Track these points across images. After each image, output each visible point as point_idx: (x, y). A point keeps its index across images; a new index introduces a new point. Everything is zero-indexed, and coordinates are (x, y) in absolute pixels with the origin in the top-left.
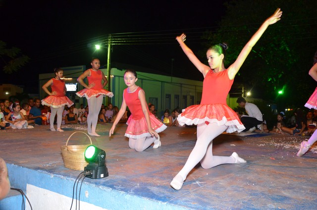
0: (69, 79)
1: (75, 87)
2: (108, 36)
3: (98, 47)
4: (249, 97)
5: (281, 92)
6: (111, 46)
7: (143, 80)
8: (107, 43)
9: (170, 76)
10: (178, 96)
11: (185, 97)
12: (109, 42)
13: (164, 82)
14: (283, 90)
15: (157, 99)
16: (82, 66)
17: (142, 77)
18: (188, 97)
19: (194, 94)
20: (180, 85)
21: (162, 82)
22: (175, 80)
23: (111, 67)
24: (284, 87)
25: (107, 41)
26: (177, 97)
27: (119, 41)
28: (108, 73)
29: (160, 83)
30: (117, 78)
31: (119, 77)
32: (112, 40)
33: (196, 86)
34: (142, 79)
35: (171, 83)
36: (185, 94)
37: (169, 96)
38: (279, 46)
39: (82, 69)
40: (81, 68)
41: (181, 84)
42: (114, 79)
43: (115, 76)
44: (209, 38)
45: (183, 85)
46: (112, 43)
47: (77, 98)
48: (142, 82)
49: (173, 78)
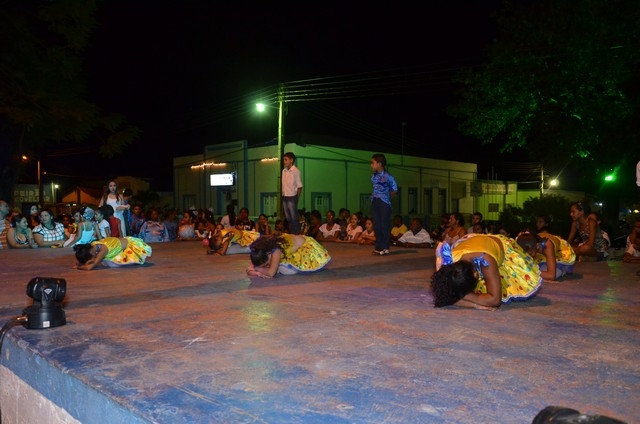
0: (221, 164)
2: (278, 86)
3: (260, 108)
4: (554, 189)
5: (610, 178)
6: (284, 104)
7: (349, 163)
8: (277, 100)
9: (399, 153)
10: (416, 189)
11: (429, 192)
12: (281, 97)
14: (615, 173)
16: (241, 142)
17: (346, 158)
18: (435, 193)
19: (446, 186)
20: (417, 170)
22: (409, 160)
23: (285, 141)
24: (616, 169)
25: (278, 95)
26: (413, 191)
27: (300, 95)
28: (279, 151)
30: (300, 161)
31: (304, 158)
32: (285, 94)
33: (449, 170)
34: (346, 161)
35: (401, 166)
39: (242, 147)
40: (239, 145)
41: (421, 168)
44: (467, 82)
45: (425, 171)
46: (285, 99)
47: (234, 196)
48: (346, 167)
49: (404, 157)
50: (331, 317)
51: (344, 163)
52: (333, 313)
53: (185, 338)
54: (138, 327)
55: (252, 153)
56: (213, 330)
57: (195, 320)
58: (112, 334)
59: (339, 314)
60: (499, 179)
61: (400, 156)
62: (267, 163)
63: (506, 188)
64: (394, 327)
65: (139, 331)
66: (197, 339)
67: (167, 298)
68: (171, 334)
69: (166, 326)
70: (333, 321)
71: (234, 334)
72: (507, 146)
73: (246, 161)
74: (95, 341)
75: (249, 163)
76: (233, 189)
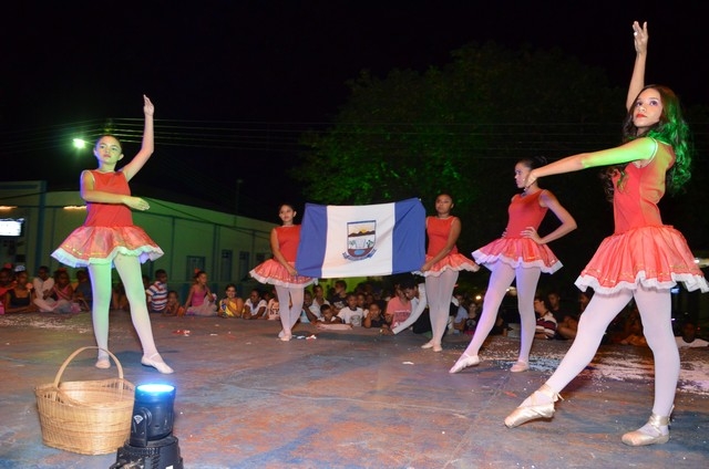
0: (2, 208)
1: (19, 227)
7: (177, 221)
9: (233, 213)
10: (248, 254)
13: (220, 225)
15: (203, 259)
16: (38, 183)
17: (178, 214)
20: (251, 232)
21: (216, 224)
22: (243, 221)
29: (211, 227)
34: (174, 217)
35: (233, 228)
36: (260, 251)
37: (228, 254)
38: (441, 167)
39: (38, 190)
40: (34, 187)
41: (254, 231)
47: (20, 251)
48: (174, 224)
49: (239, 217)
51: (170, 220)
55: (52, 198)
61: (233, 216)
62: (74, 211)
73: (42, 207)
75: (47, 209)
76: (19, 241)
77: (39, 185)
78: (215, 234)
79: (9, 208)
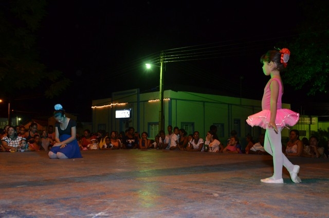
0: (122, 104)
1: (129, 113)
2: (160, 53)
3: (148, 66)
6: (164, 64)
7: (206, 104)
8: (159, 61)
9: (239, 97)
12: (162, 60)
13: (231, 104)
15: (223, 125)
17: (204, 100)
21: (229, 104)
22: (245, 101)
23: (164, 88)
25: (160, 58)
27: (172, 58)
28: (160, 94)
29: (226, 106)
30: (174, 102)
31: (176, 99)
32: (164, 58)
34: (204, 102)
35: (240, 105)
37: (237, 122)
39: (136, 93)
40: (134, 92)
42: (170, 102)
43: (171, 99)
45: (256, 108)
46: (164, 60)
47: (131, 125)
48: (204, 105)
50: (215, 198)
51: (202, 103)
52: (216, 195)
53: (90, 213)
54: (50, 202)
55: (143, 96)
56: (114, 206)
57: (99, 198)
58: (27, 208)
59: (221, 195)
60: (305, 114)
61: (239, 99)
62: (153, 103)
63: (311, 120)
64: (275, 207)
65: (51, 205)
66: (100, 214)
67: (79, 182)
68: (77, 209)
69: (74, 202)
70: (217, 201)
71: (133, 210)
72: (311, 91)
73: (138, 102)
74: (10, 213)
75: (141, 103)
76: (130, 120)
77: (136, 90)
78: (229, 109)
79: (124, 104)
